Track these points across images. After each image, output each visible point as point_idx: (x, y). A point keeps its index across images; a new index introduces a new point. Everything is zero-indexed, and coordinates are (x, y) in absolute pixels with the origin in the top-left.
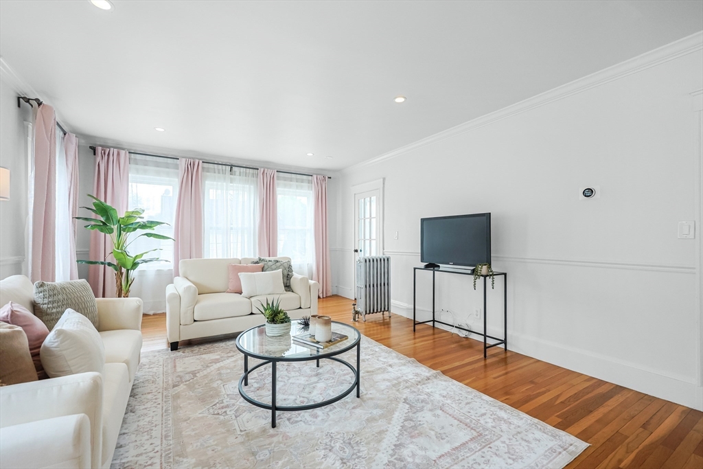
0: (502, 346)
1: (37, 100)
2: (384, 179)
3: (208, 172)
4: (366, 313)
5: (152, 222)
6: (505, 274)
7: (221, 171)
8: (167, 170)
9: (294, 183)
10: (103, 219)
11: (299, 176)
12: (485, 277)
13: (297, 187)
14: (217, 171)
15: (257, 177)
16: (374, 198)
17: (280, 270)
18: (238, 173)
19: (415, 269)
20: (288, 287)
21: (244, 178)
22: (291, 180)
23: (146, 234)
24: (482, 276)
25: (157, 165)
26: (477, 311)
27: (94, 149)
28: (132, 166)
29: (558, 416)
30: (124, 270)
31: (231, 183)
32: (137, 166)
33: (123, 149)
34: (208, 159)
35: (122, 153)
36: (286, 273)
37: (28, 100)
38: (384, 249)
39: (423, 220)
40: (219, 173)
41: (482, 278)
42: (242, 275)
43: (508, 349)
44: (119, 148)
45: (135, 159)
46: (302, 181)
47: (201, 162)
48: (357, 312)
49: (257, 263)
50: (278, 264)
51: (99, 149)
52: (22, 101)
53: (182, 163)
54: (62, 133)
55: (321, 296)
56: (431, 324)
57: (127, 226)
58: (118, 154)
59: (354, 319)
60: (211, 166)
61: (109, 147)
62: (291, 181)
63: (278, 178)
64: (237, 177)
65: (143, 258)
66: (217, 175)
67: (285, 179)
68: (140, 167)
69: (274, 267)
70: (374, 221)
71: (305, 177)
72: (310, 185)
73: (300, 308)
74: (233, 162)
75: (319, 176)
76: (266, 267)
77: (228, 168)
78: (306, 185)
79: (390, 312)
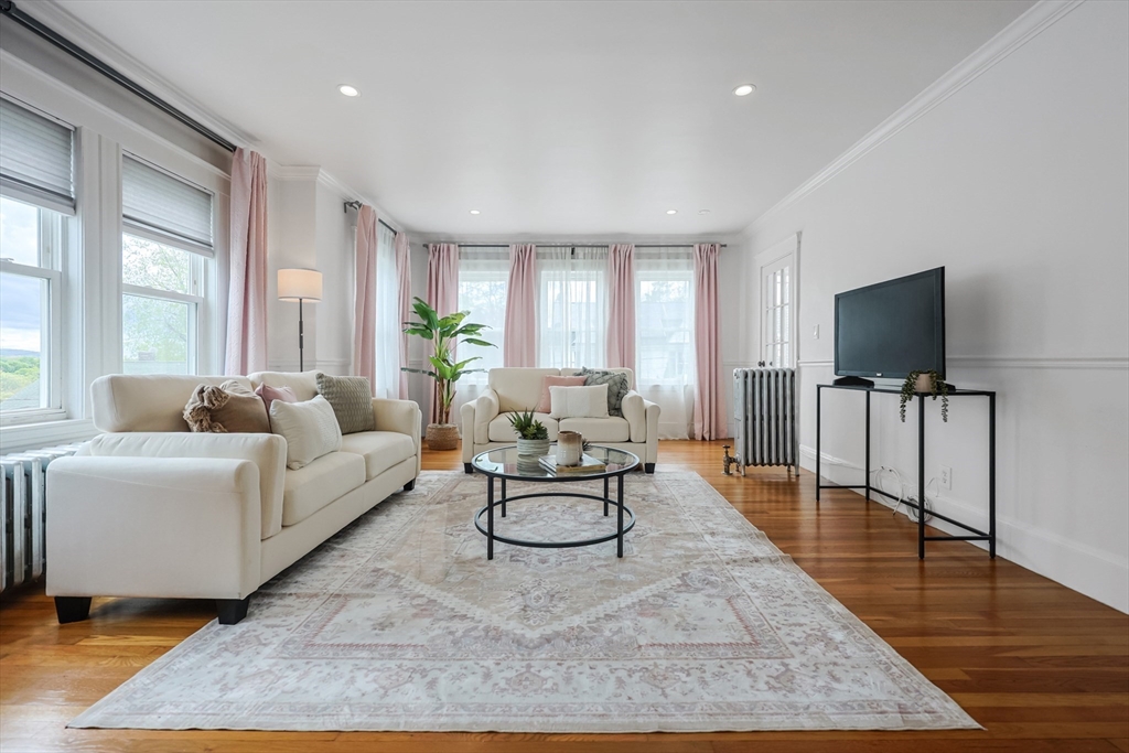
0: (984, 545)
1: (357, 202)
2: (799, 234)
3: (544, 258)
4: (747, 464)
5: (472, 325)
6: (992, 395)
7: (559, 255)
8: (498, 261)
9: (664, 261)
10: (425, 323)
11: (671, 250)
12: (922, 396)
13: (669, 267)
14: (554, 256)
15: (607, 258)
16: (787, 270)
17: (606, 385)
18: (581, 256)
19: (819, 387)
20: (615, 409)
21: (590, 261)
22: (659, 256)
23: (467, 340)
24: (916, 394)
25: (488, 256)
26: (945, 473)
27: (426, 246)
28: (463, 261)
29: (967, 672)
30: (445, 382)
31: (573, 270)
32: (468, 261)
33: (454, 243)
34: (544, 241)
35: (452, 246)
36: (615, 389)
37: (351, 205)
38: (798, 358)
39: (838, 298)
40: (557, 258)
41: (916, 399)
42: (553, 389)
43: (997, 553)
44: (450, 242)
45: (466, 253)
46: (677, 256)
47: (534, 246)
48: (730, 460)
49: (580, 374)
50: (607, 377)
51: (431, 246)
52: (349, 206)
53: (512, 251)
54: (392, 234)
55: (707, 437)
56: (862, 492)
57: (448, 330)
58: (448, 248)
59: (727, 471)
60: (548, 250)
61: (440, 243)
62: (659, 258)
63: (639, 256)
64: (580, 261)
65: (464, 369)
66: (554, 261)
67: (650, 256)
68: (471, 261)
69: (600, 381)
70: (787, 309)
71: (681, 250)
72: (690, 261)
73: (629, 441)
74: (576, 242)
75: (703, 246)
76: (590, 381)
77: (569, 250)
78: (683, 261)
79: (797, 467)
